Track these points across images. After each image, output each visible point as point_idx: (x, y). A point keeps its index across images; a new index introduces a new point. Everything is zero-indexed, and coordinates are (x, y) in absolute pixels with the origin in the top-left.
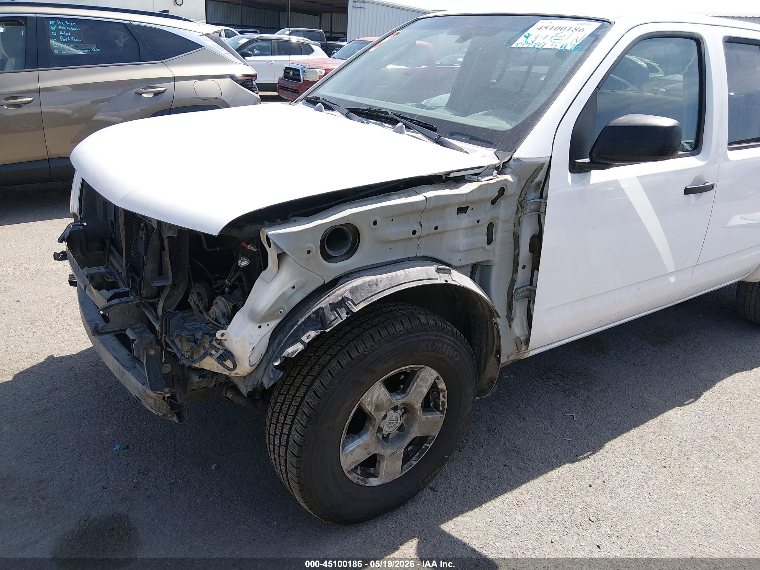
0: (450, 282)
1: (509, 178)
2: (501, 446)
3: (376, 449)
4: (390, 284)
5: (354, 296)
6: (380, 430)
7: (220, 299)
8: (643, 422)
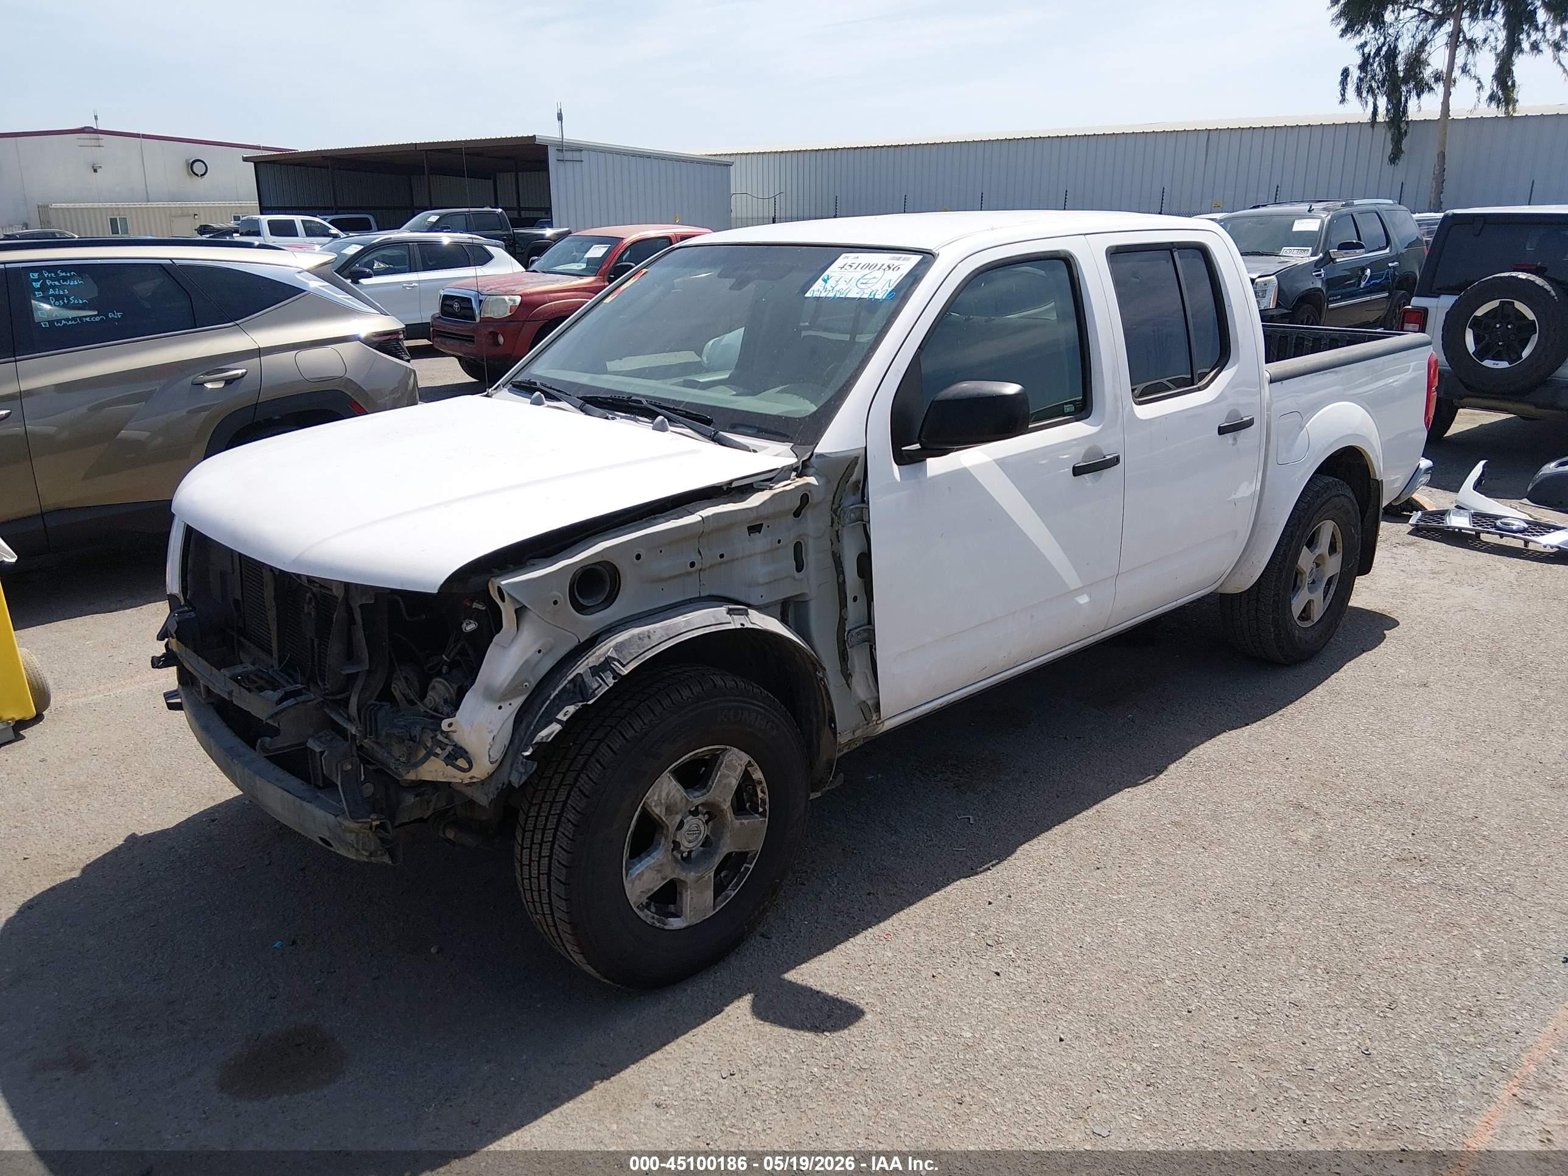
0: (748, 625)
1: (812, 480)
2: (863, 870)
3: (674, 872)
4: (667, 634)
5: (620, 655)
6: (676, 845)
7: (438, 682)
8: (1071, 816)
